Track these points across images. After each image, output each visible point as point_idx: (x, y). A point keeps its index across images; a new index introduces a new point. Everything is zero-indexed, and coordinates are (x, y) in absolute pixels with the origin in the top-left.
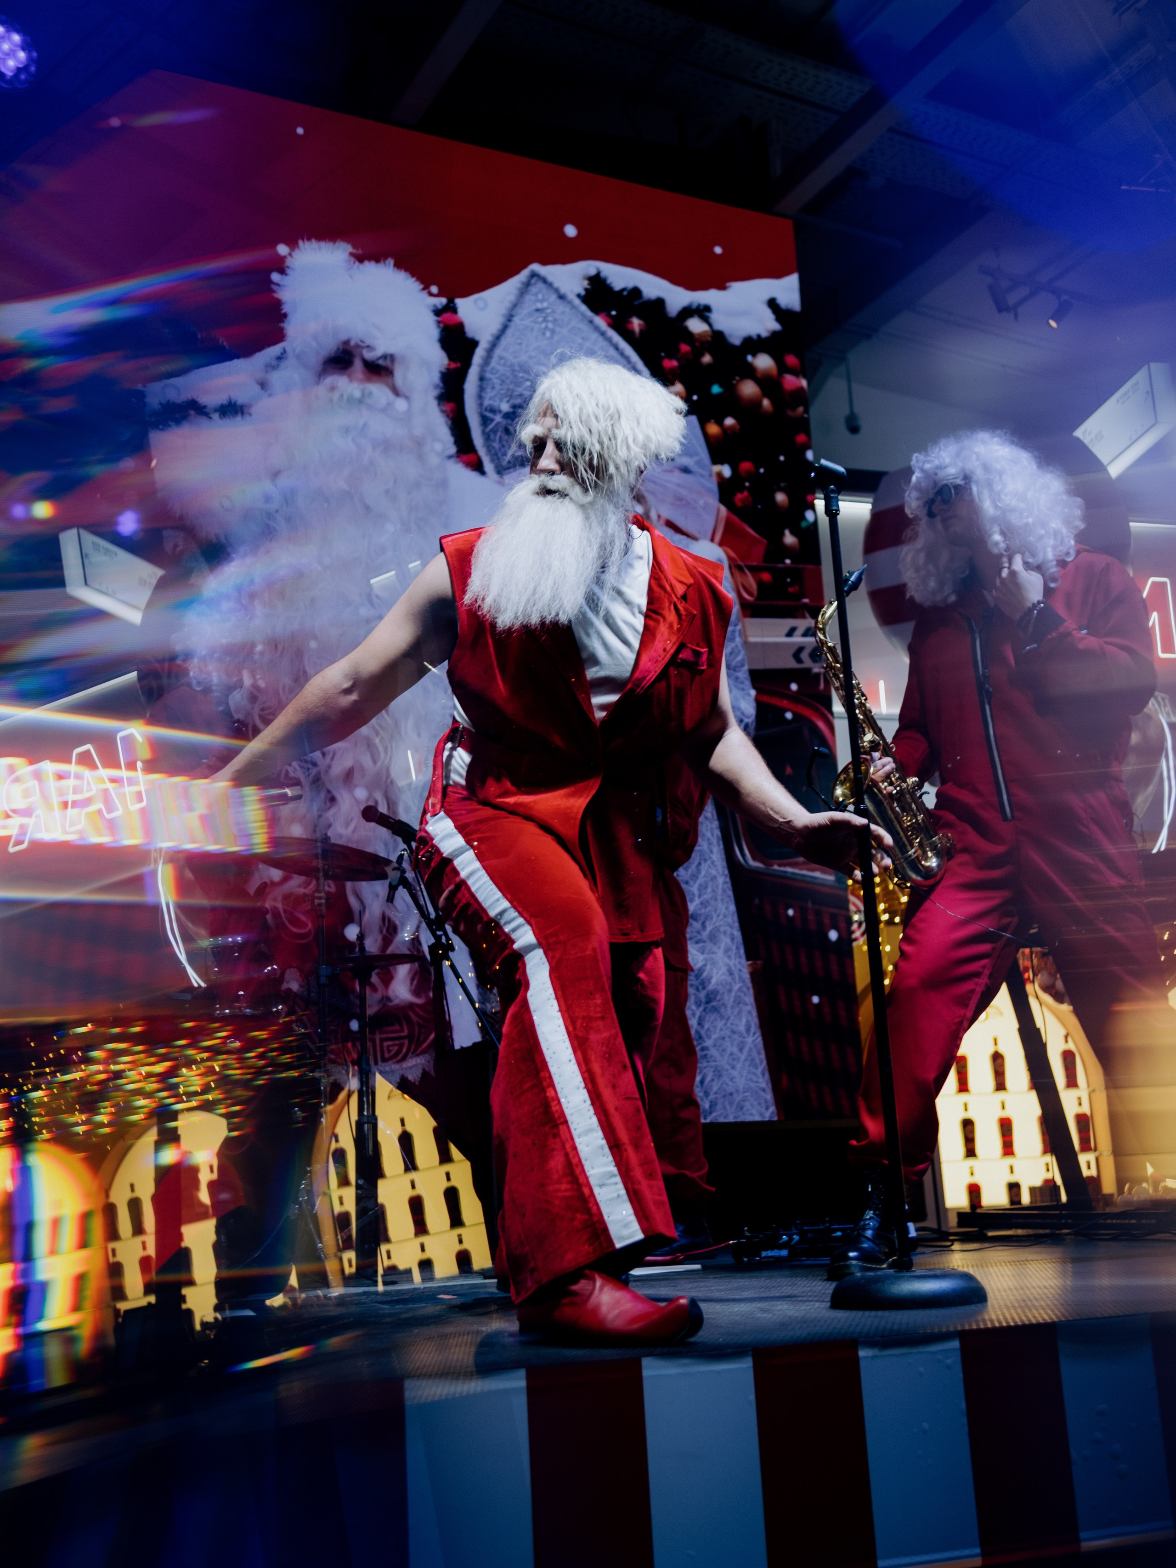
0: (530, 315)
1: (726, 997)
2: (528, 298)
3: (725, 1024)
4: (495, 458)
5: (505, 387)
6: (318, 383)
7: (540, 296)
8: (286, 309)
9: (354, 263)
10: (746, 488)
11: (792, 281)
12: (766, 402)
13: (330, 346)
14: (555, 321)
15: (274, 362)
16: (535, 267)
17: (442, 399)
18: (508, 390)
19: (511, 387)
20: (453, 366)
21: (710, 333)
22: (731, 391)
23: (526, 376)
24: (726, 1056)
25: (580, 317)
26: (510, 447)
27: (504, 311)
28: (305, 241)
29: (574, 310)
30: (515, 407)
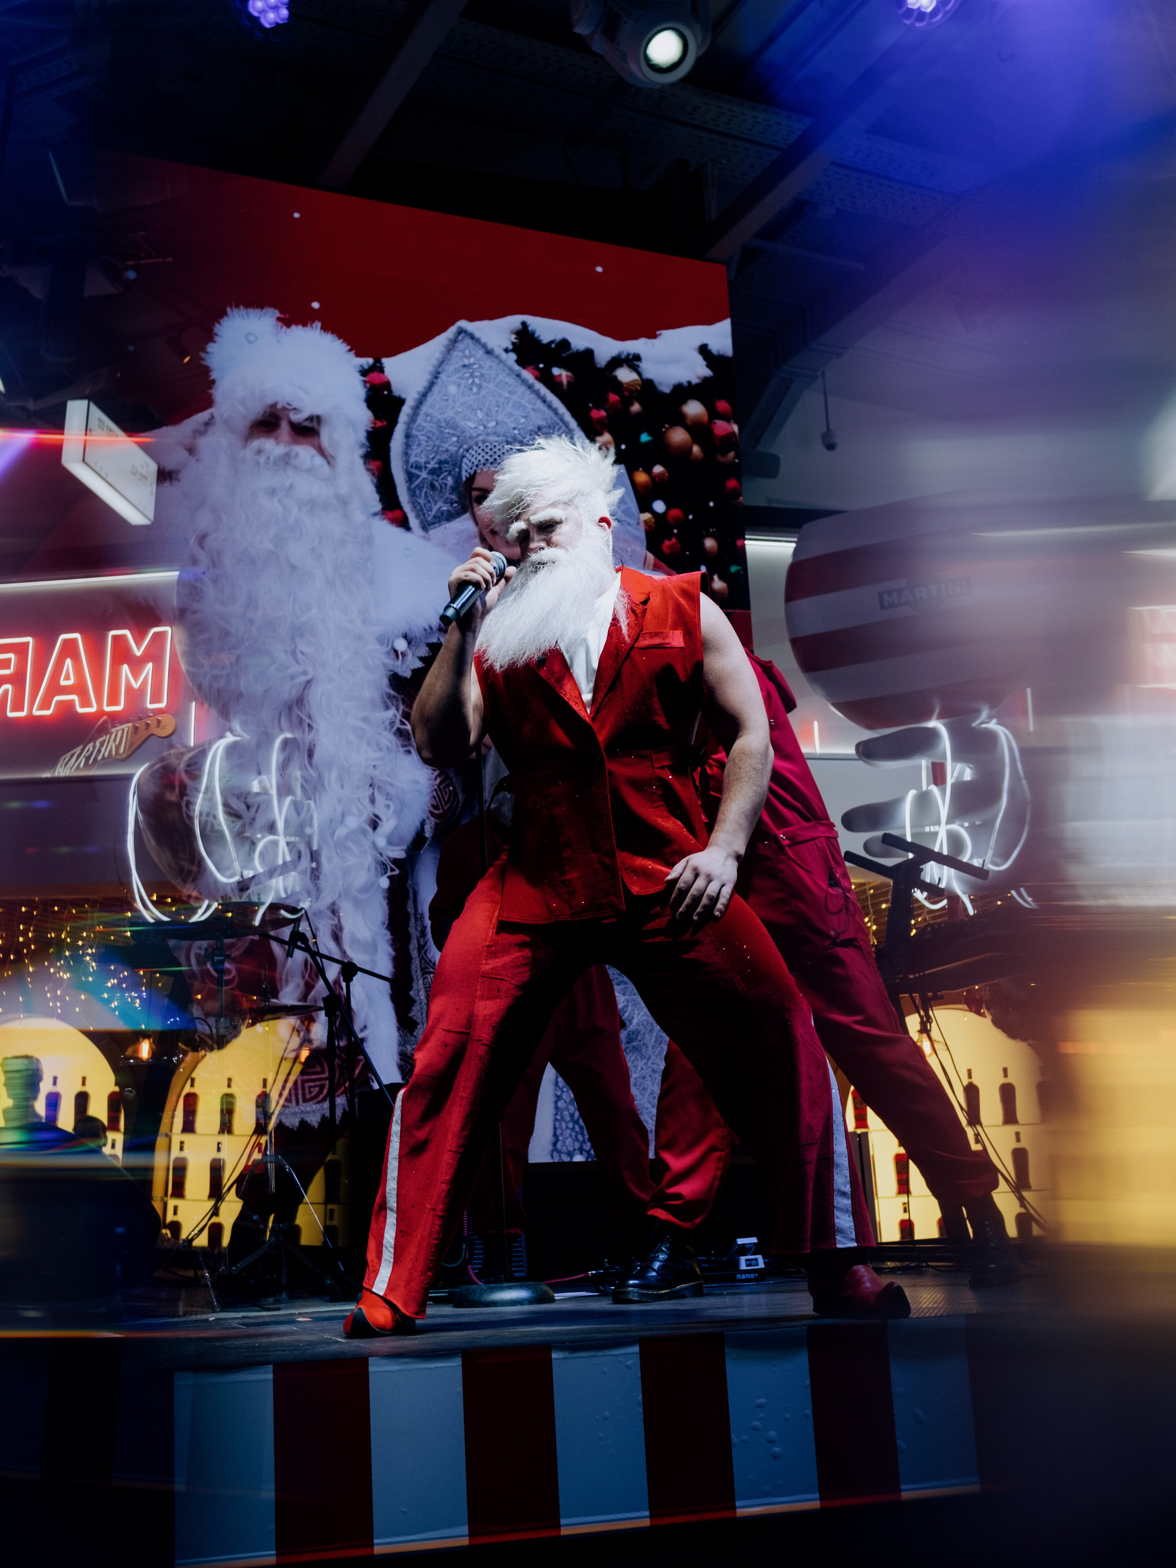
0: (457, 371)
1: (647, 1037)
2: (455, 354)
3: (646, 1064)
4: (420, 513)
6: (245, 447)
7: (467, 352)
8: (214, 375)
9: (282, 327)
10: (674, 534)
11: (725, 326)
12: (696, 449)
13: (257, 410)
14: (482, 375)
15: (202, 428)
16: (463, 323)
17: (367, 457)
18: (434, 446)
19: (437, 443)
20: (379, 424)
21: (640, 382)
22: (660, 439)
23: (452, 432)
24: (647, 1095)
25: (507, 371)
26: (436, 503)
27: (430, 368)
28: (233, 308)
29: (501, 364)
30: (440, 462)
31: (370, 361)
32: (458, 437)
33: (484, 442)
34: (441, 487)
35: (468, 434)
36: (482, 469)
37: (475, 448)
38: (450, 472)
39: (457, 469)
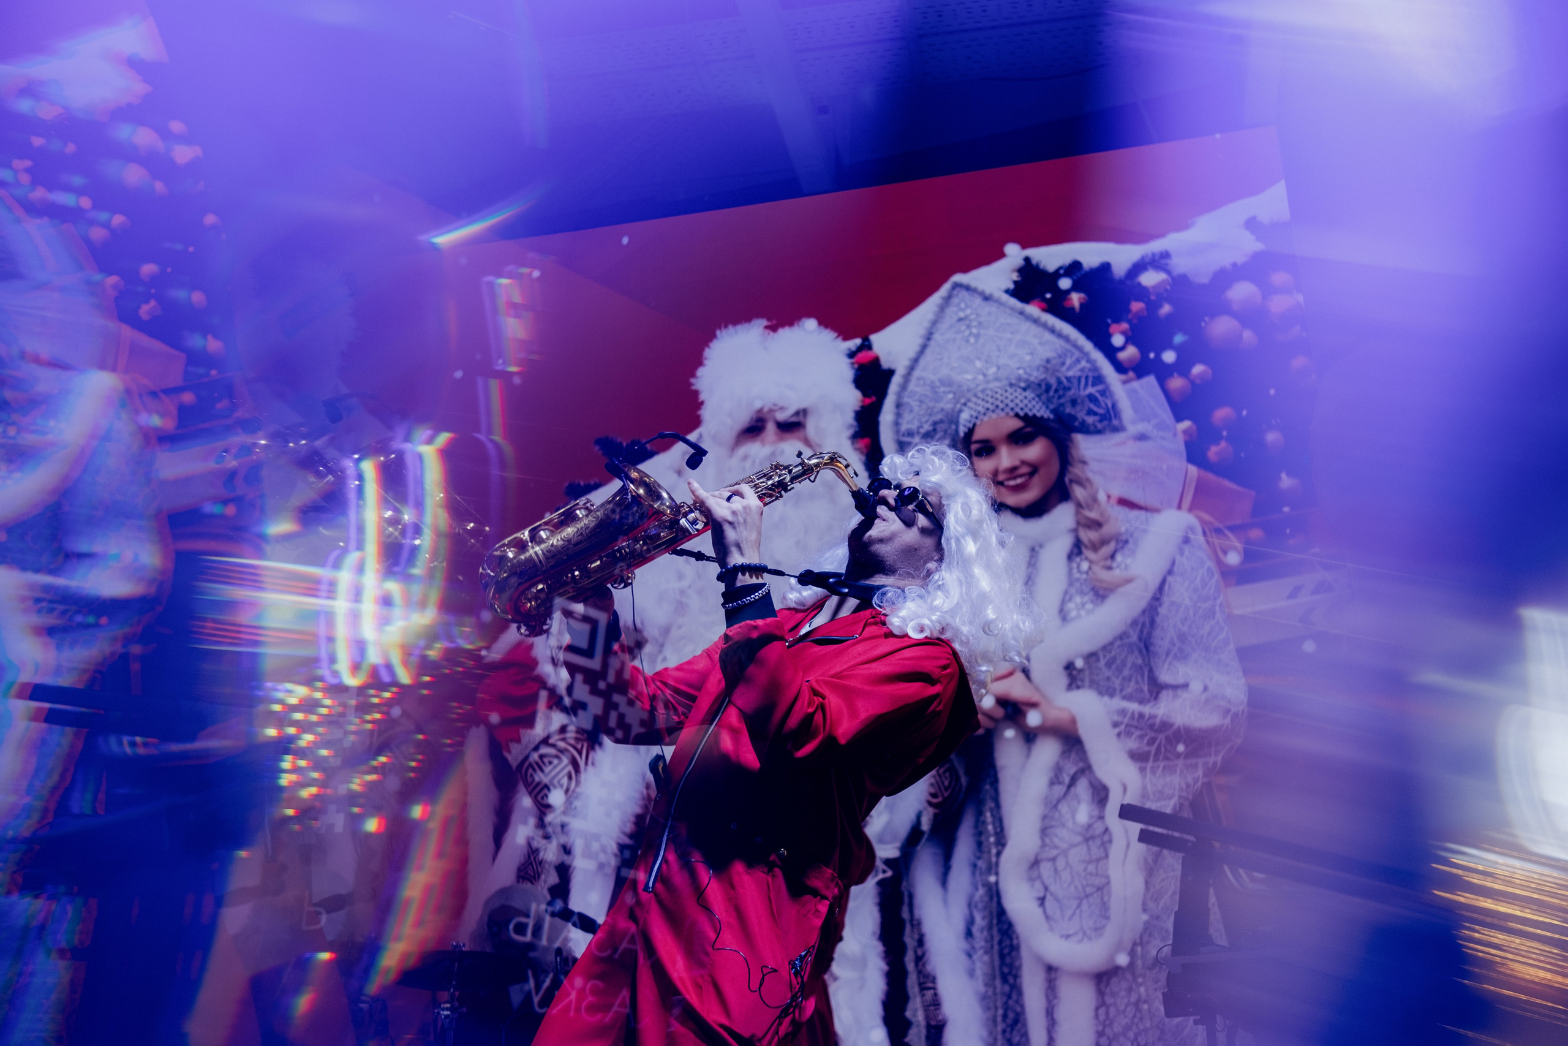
0: (951, 327)
2: (951, 311)
5: (924, 406)
6: (731, 456)
7: (963, 305)
8: (702, 397)
9: (769, 334)
10: (1223, 438)
11: (1278, 190)
12: (1246, 335)
13: (744, 418)
14: (980, 323)
16: (958, 278)
17: (855, 437)
18: (928, 408)
19: (931, 404)
20: (868, 401)
21: (1169, 281)
22: (1198, 335)
23: (947, 389)
25: (1008, 311)
27: (922, 332)
28: (723, 329)
29: (1002, 308)
30: (935, 423)
31: (858, 341)
32: (955, 393)
33: (983, 391)
35: (965, 388)
36: (982, 420)
37: (974, 399)
38: (945, 432)
39: (954, 427)
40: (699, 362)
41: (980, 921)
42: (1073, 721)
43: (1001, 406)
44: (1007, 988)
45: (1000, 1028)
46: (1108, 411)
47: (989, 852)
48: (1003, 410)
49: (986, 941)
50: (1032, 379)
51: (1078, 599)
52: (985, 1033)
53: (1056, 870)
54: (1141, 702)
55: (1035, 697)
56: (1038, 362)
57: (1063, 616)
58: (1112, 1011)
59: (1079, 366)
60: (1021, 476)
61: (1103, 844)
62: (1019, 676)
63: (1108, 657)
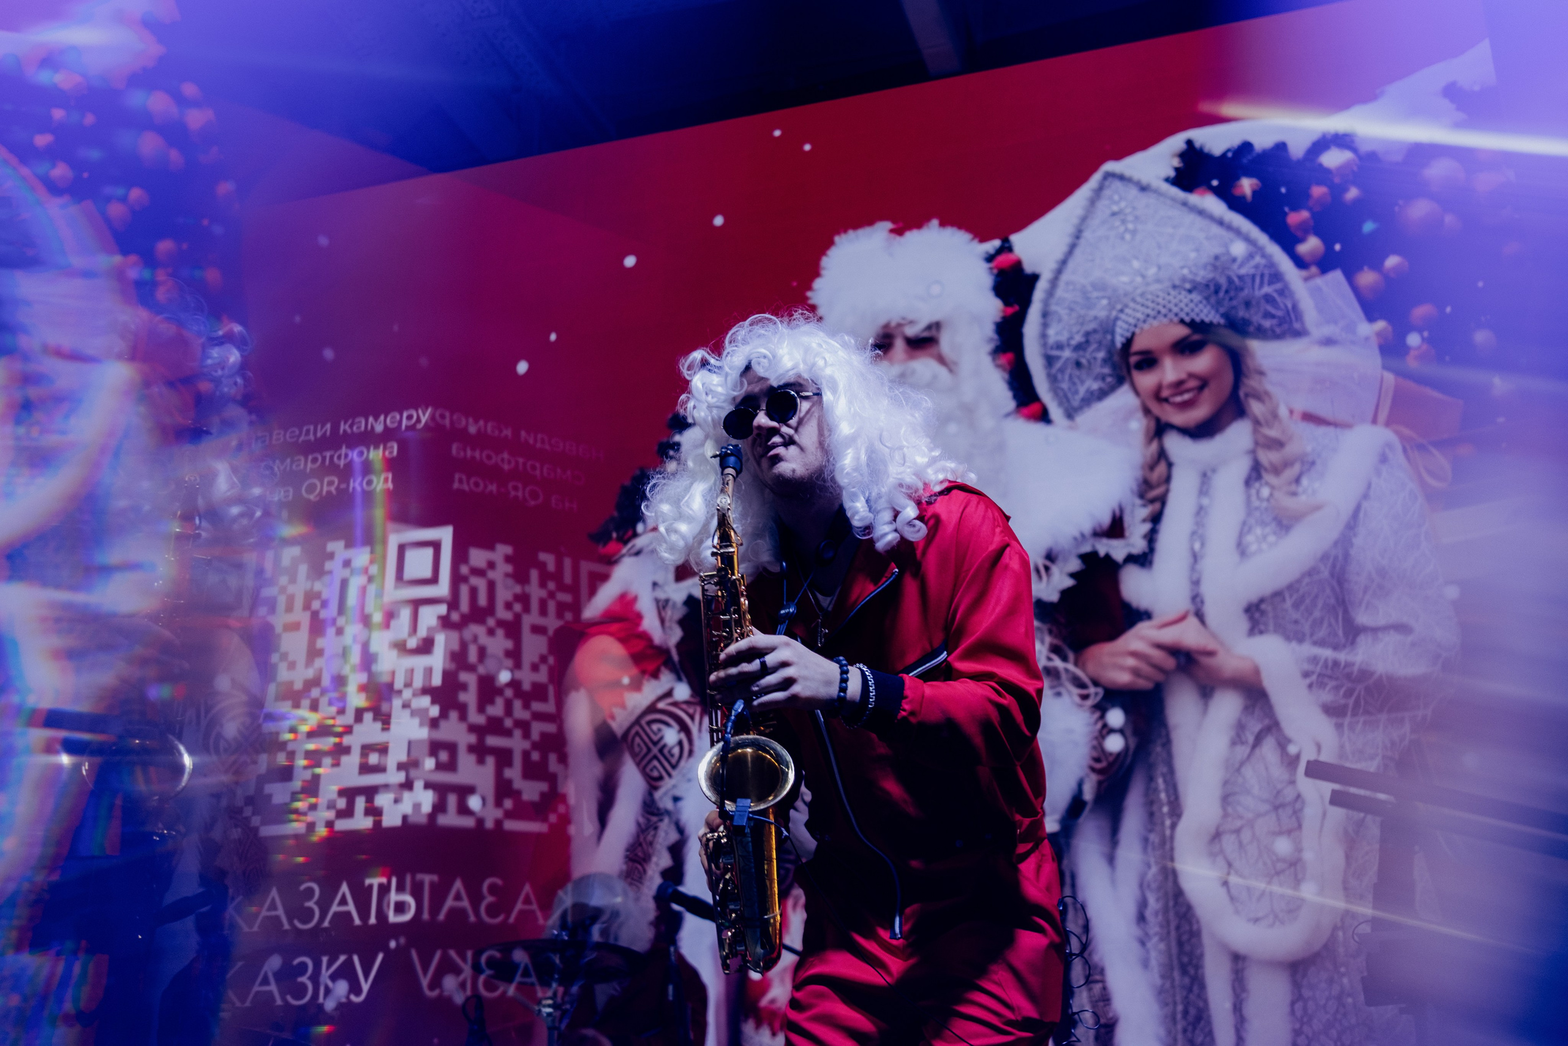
0: (1103, 223)
2: (1103, 204)
4: (1063, 400)
5: (1074, 315)
7: (1116, 197)
9: (894, 238)
11: (1481, 50)
13: (868, 334)
14: (1137, 218)
16: (1110, 166)
17: (997, 352)
18: (1079, 317)
19: (1083, 312)
21: (1357, 161)
22: (1392, 222)
23: (1101, 294)
25: (1169, 202)
26: (1082, 382)
27: (1070, 229)
28: (842, 235)
29: (1162, 199)
30: (1087, 334)
31: (996, 243)
32: (1109, 298)
33: (1142, 295)
34: (1089, 362)
35: (1121, 292)
36: (1142, 329)
37: (1132, 305)
38: (1100, 343)
39: (1109, 337)
40: (816, 273)
41: (1153, 904)
42: (1257, 672)
43: (1163, 311)
44: (1187, 980)
45: (1179, 1027)
46: (1288, 312)
47: (1163, 823)
48: (1165, 316)
49: (1161, 926)
50: (1199, 279)
51: (1258, 531)
52: (1162, 1032)
53: (1241, 844)
54: (1336, 647)
55: (1211, 645)
56: (1205, 258)
57: (1242, 550)
58: (1311, 1005)
59: (1253, 263)
60: (1188, 391)
61: (1295, 812)
62: (1192, 621)
63: (1295, 596)
